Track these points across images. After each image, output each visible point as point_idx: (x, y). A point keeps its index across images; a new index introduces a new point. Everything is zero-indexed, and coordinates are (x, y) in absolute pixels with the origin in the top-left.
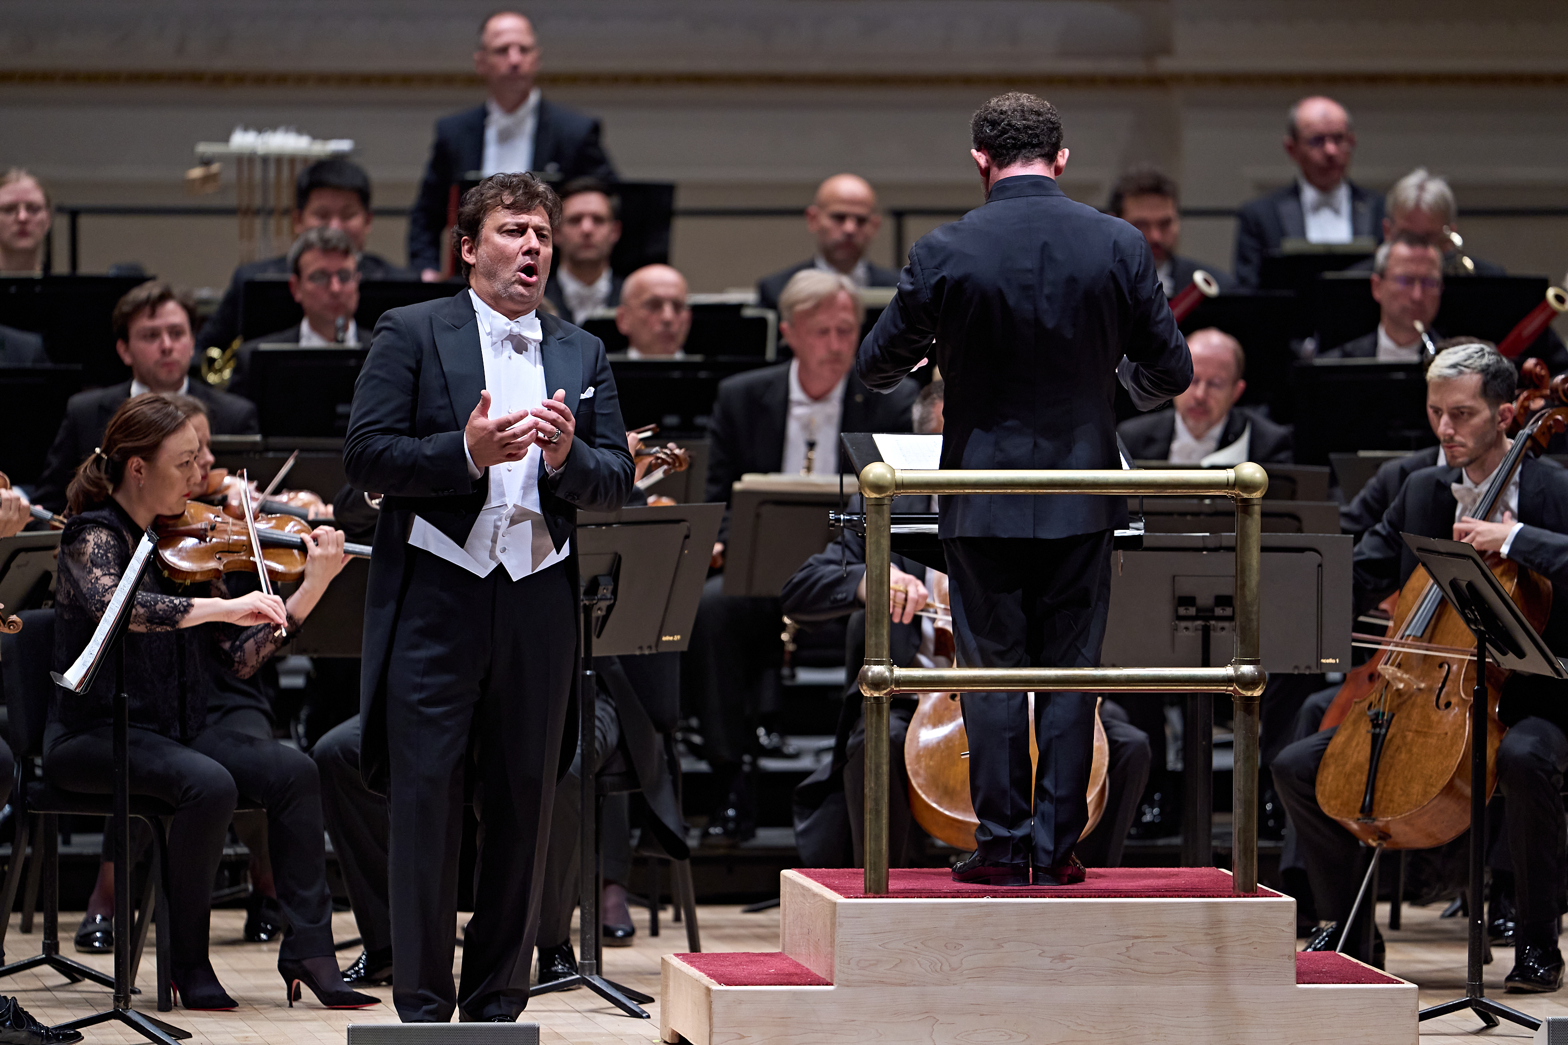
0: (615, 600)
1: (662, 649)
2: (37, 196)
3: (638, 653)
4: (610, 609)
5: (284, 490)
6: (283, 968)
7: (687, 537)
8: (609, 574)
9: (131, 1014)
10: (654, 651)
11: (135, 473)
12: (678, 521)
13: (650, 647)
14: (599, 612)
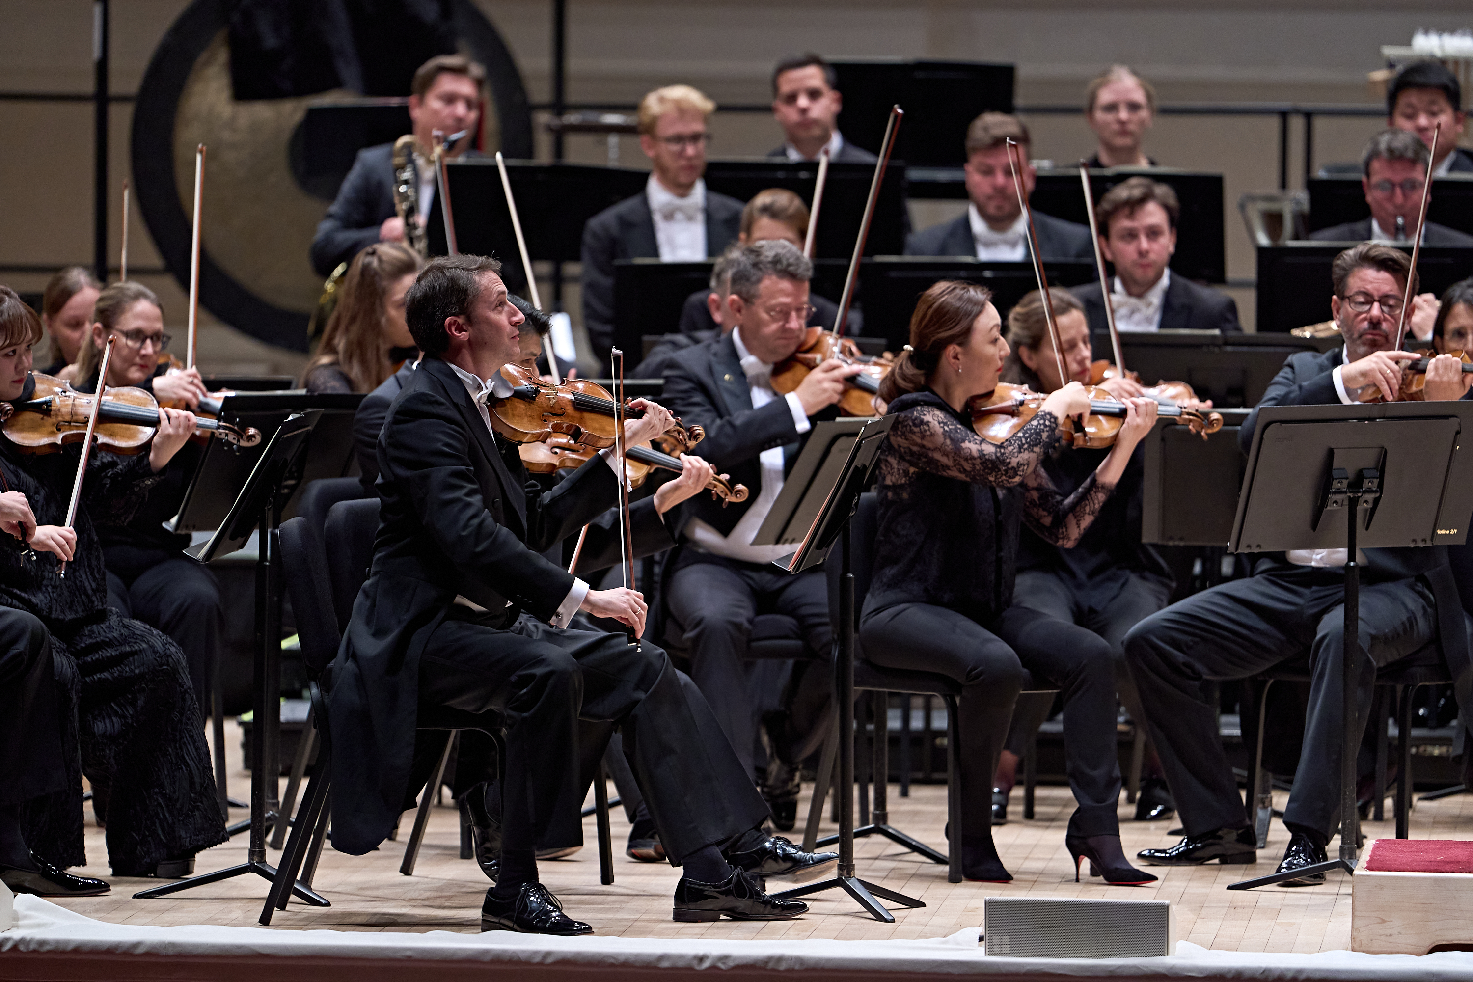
0: (1381, 494)
1: (1437, 542)
2: (1139, 96)
3: (1412, 545)
4: (1376, 501)
5: (1161, 381)
6: (1071, 844)
7: (1458, 433)
8: (1376, 468)
9: (853, 884)
10: (1429, 544)
11: (953, 361)
12: (1447, 417)
13: (1424, 540)
14: (1365, 505)
